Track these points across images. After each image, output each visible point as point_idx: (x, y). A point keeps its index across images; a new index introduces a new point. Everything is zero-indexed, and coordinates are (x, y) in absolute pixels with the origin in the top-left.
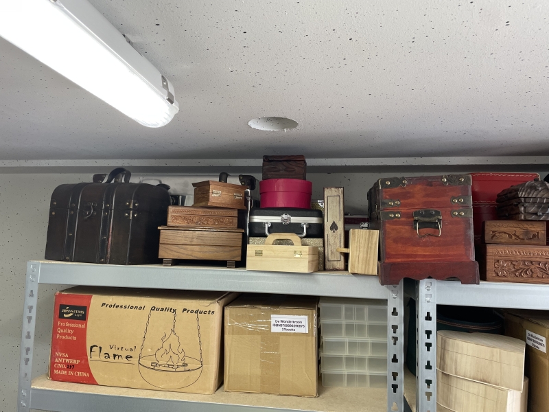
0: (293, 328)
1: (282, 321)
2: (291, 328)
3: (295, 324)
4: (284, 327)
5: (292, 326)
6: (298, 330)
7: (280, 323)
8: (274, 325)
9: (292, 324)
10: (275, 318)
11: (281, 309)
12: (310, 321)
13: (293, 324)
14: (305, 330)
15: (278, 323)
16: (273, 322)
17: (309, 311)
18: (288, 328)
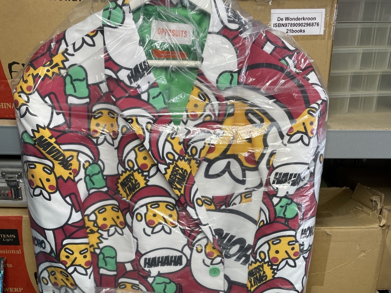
1: (287, 19)
2: (299, 28)
4: (289, 28)
5: (300, 25)
6: (309, 31)
7: (284, 22)
8: (275, 25)
9: (301, 22)
10: (277, 14)
14: (318, 30)
15: (281, 22)
16: (274, 20)
18: (295, 28)
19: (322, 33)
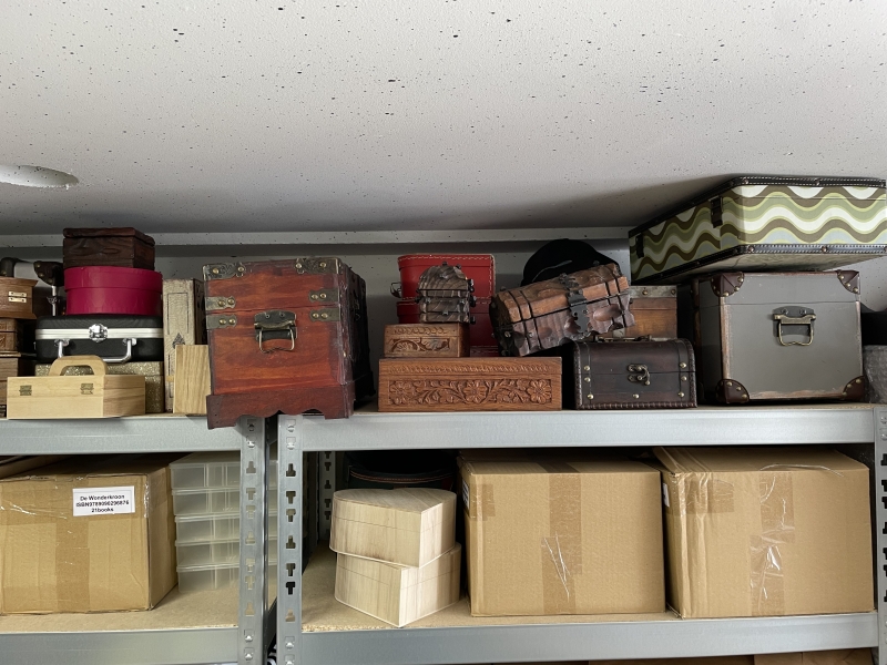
0: (110, 507)
1: (91, 498)
2: (106, 507)
3: (114, 500)
4: (95, 507)
5: (108, 503)
6: (118, 509)
7: (88, 501)
8: (78, 505)
9: (107, 500)
10: (79, 494)
11: (90, 479)
12: (138, 495)
13: (110, 500)
14: (130, 508)
15: (84, 501)
16: (76, 500)
17: (137, 478)
18: (101, 507)
19: (134, 511)
